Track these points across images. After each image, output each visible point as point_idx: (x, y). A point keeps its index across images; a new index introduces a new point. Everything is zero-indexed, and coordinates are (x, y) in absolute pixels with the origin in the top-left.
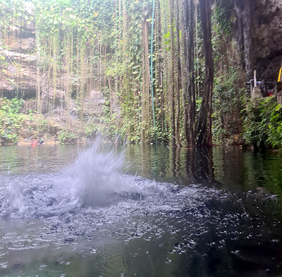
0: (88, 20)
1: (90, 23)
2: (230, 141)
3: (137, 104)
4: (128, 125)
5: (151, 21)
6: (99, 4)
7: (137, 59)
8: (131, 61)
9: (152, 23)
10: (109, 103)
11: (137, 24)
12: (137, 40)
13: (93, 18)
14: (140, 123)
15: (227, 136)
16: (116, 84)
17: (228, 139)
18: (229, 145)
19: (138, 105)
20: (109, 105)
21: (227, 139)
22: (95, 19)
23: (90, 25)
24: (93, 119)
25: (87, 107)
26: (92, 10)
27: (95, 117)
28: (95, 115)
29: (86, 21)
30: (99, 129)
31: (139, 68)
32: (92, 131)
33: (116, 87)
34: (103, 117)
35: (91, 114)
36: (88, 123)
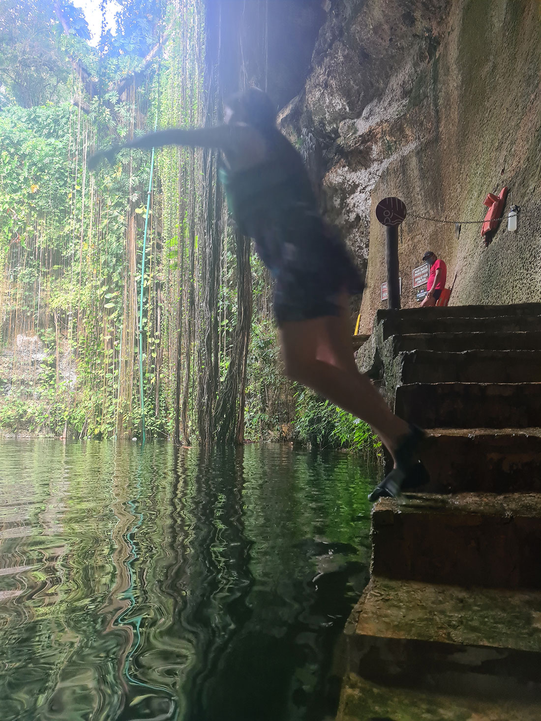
0: (16, 198)
1: (20, 202)
2: (274, 434)
3: (111, 364)
4: (90, 404)
5: (143, 213)
6: (41, 170)
7: (114, 281)
8: (103, 284)
9: (146, 216)
10: (55, 360)
11: (117, 216)
12: (115, 245)
13: (27, 195)
14: (114, 401)
15: (270, 426)
16: (70, 325)
17: (272, 431)
18: (272, 441)
19: (113, 367)
20: (53, 365)
21: (270, 431)
22: (31, 196)
23: (22, 208)
24: (18, 391)
25: (6, 366)
26: (26, 179)
27: (22, 388)
28: (23, 382)
29: (13, 199)
30: (30, 411)
31: (117, 297)
32: (14, 413)
33: (69, 330)
34: (39, 387)
35: (14, 379)
36: (8, 397)
